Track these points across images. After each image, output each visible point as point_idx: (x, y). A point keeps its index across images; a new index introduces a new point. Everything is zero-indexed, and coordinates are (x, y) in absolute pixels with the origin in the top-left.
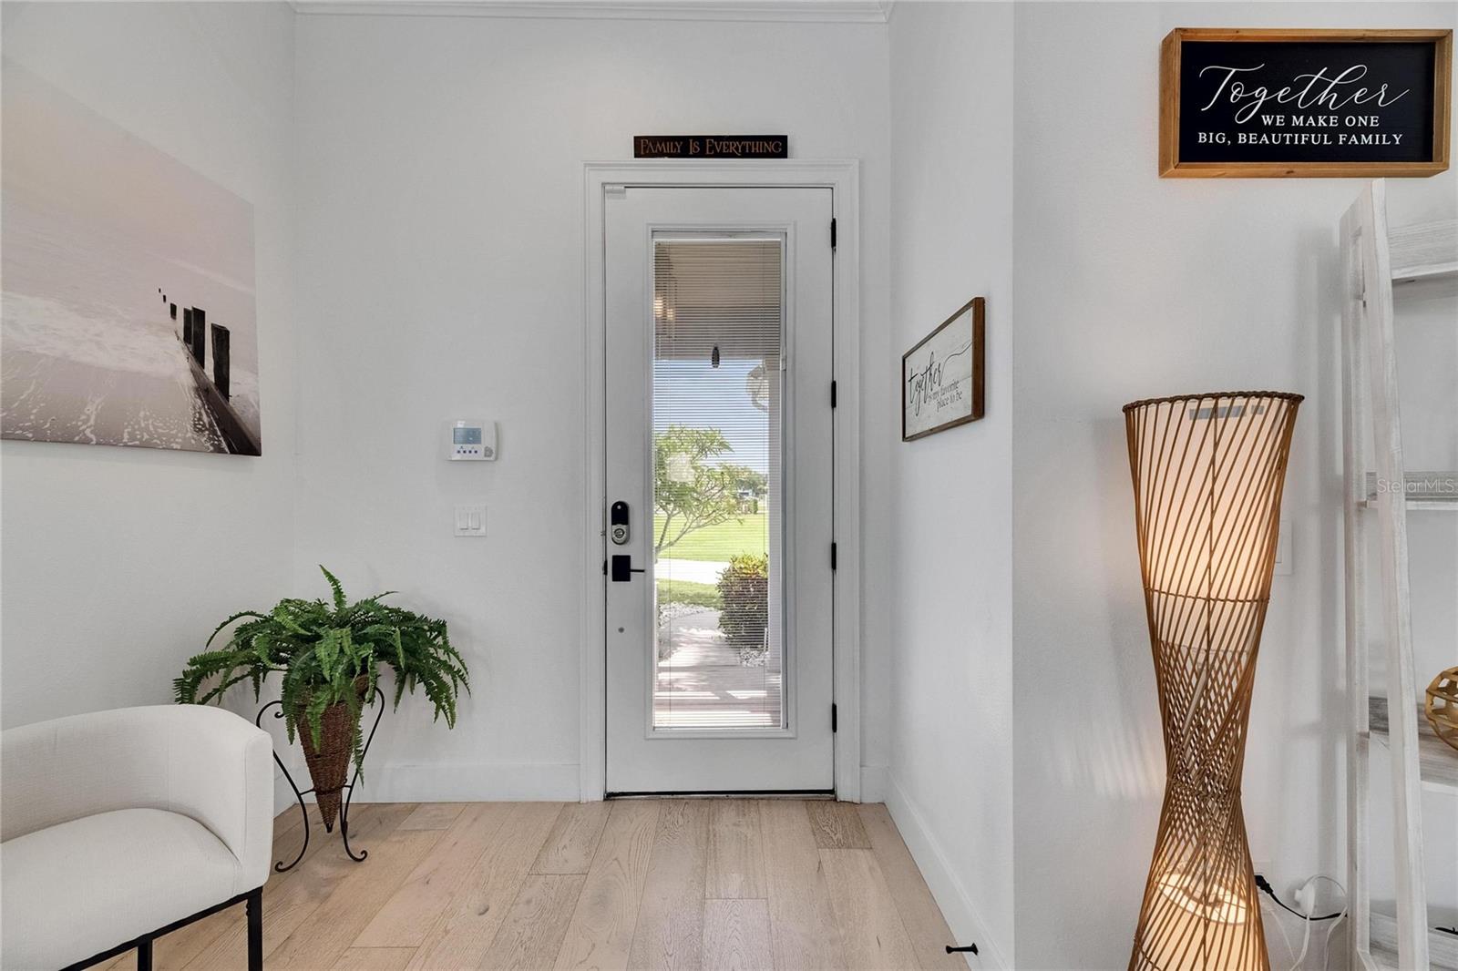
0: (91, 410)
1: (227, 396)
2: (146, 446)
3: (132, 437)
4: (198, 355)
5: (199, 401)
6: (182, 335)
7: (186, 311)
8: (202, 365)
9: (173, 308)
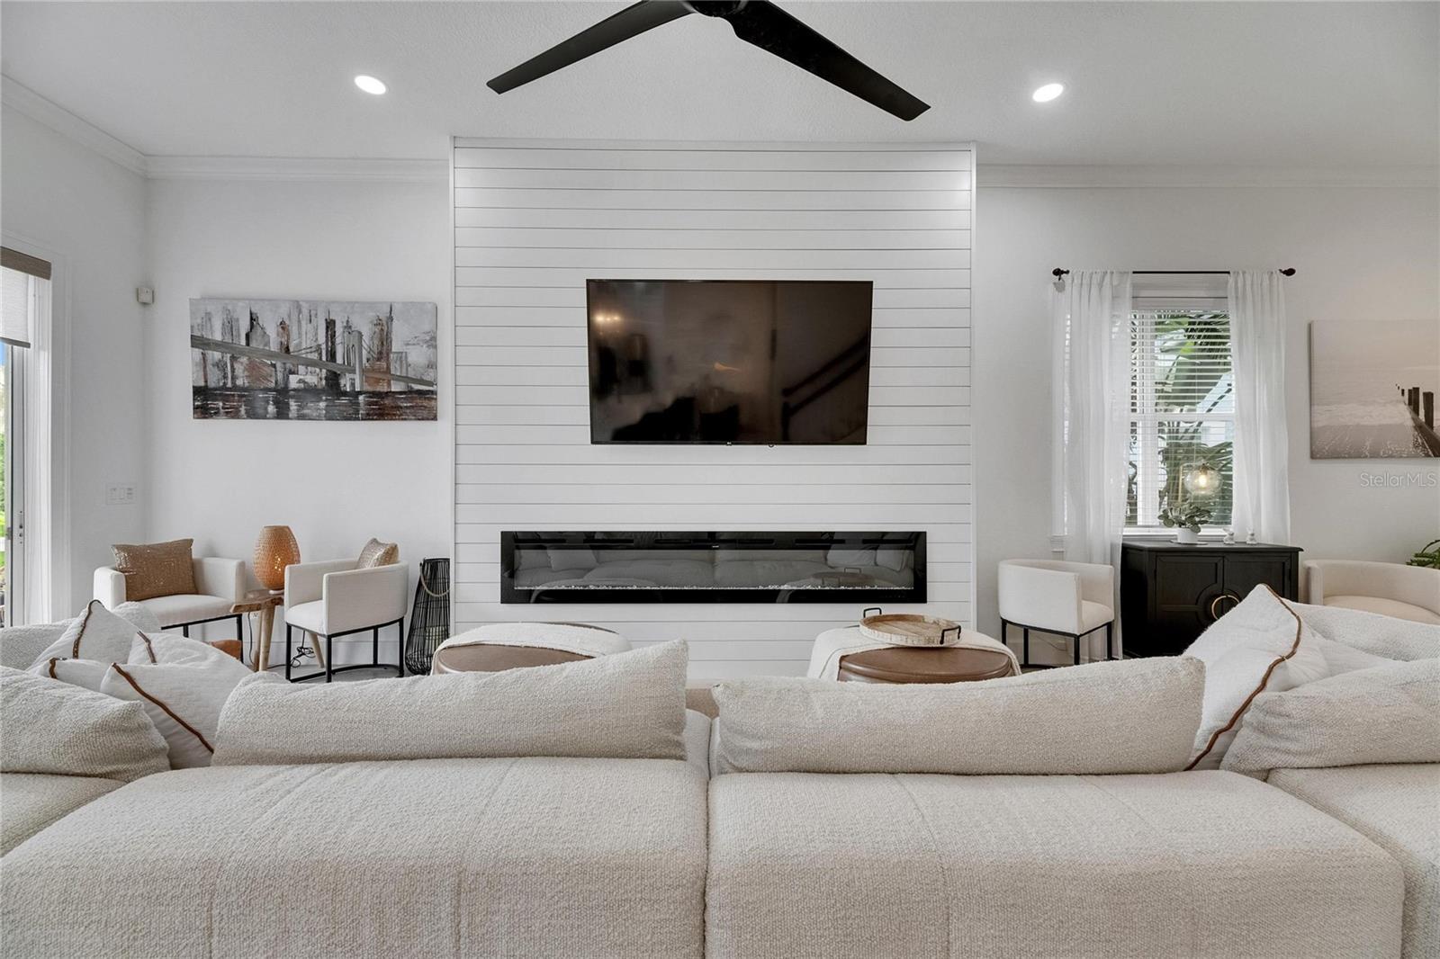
0: (1368, 443)
1: (1432, 427)
2: (1391, 456)
3: (1384, 453)
4: (1416, 411)
5: (1416, 433)
6: (1407, 402)
7: (1410, 390)
8: (1418, 414)
9: (1403, 391)
